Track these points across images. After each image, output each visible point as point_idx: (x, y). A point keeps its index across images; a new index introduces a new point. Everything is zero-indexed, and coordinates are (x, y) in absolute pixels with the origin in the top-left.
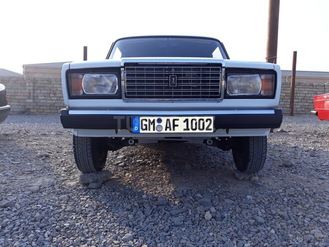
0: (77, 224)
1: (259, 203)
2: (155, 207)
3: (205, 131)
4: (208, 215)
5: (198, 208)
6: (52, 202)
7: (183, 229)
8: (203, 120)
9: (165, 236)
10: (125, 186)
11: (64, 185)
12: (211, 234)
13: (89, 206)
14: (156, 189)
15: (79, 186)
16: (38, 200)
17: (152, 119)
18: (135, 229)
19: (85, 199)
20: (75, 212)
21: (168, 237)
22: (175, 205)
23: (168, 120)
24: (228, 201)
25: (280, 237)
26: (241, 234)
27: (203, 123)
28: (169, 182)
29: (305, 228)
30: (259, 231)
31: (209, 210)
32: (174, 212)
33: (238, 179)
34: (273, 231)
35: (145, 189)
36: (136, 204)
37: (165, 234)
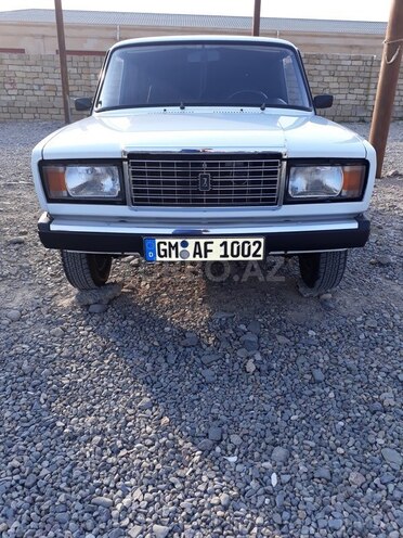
0: (79, 380)
1: (323, 344)
2: (181, 349)
3: (251, 258)
4: (251, 367)
5: (238, 353)
6: (42, 339)
7: (216, 389)
8: (249, 243)
9: (192, 401)
10: (141, 307)
11: (55, 305)
12: (251, 398)
13: (93, 346)
14: (184, 314)
15: (75, 308)
16: (21, 336)
17: (173, 242)
18: (154, 390)
19: (85, 332)
20: (74, 358)
21: (196, 403)
22: (209, 345)
23: (198, 243)
24: (281, 339)
25: (339, 404)
26: (290, 399)
27: (249, 247)
28: (203, 302)
29: (374, 389)
30: (313, 395)
31: (253, 356)
32: (206, 359)
33: (302, 295)
34: (332, 395)
35: (169, 313)
36: (156, 343)
37: (193, 397)
